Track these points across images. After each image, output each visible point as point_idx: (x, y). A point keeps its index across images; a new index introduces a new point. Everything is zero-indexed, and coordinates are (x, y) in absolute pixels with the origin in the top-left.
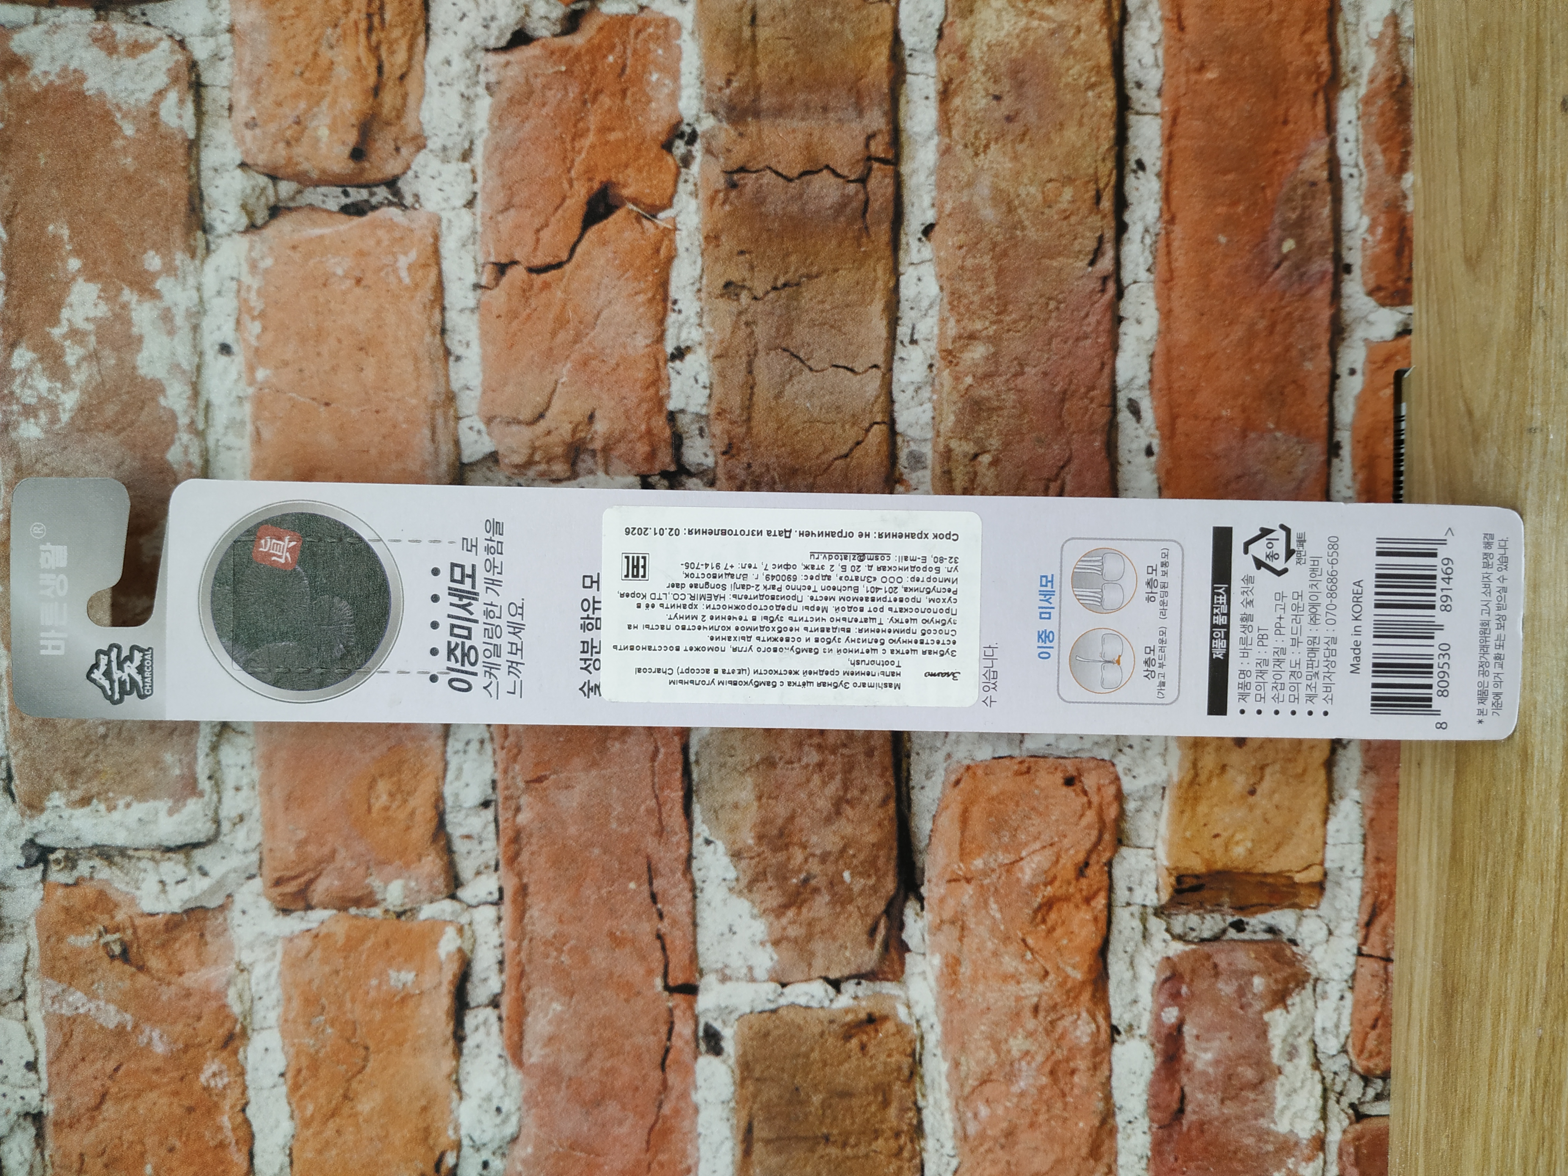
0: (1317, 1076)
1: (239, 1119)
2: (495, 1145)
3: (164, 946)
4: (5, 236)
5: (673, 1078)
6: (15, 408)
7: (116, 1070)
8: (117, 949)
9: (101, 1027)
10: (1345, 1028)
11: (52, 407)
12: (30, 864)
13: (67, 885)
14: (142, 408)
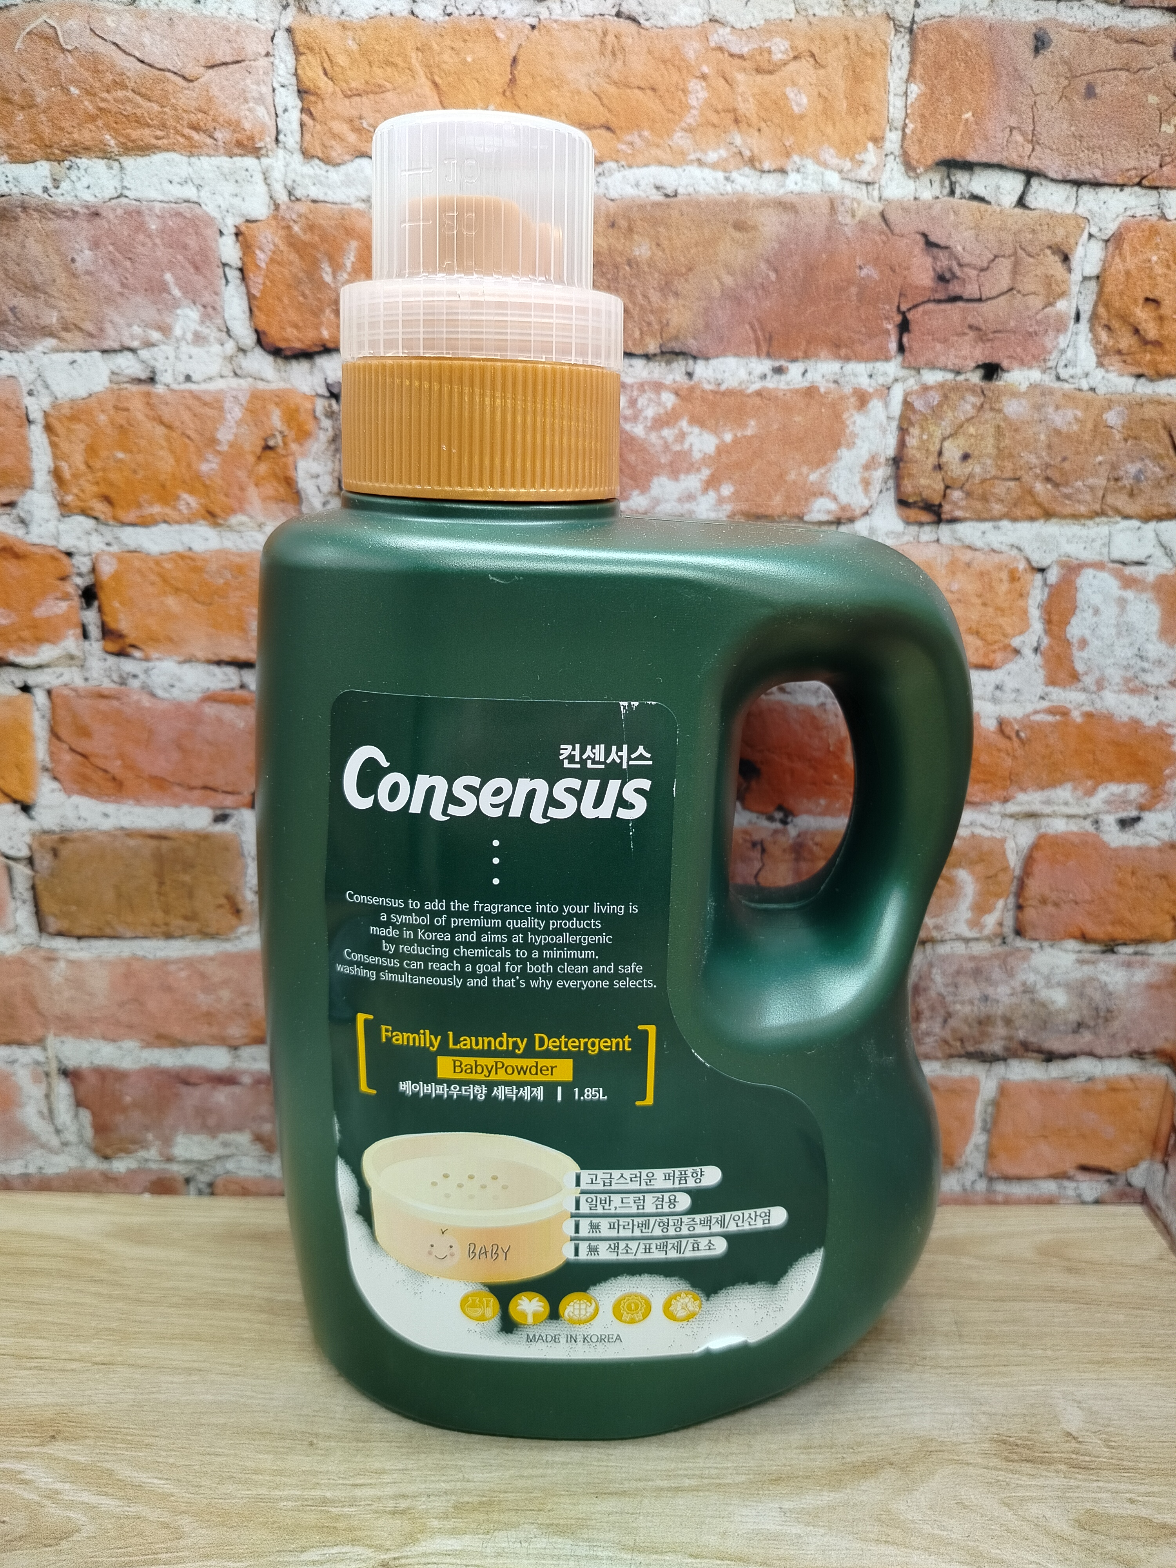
0: (211, 1157)
1: (158, 518)
2: (150, 683)
3: (275, 475)
4: (749, 391)
5: (197, 793)
6: (635, 393)
7: (189, 437)
8: (271, 443)
9: (217, 429)
10: (242, 1173)
11: (635, 418)
12: (328, 386)
13: (314, 411)
14: (631, 478)
